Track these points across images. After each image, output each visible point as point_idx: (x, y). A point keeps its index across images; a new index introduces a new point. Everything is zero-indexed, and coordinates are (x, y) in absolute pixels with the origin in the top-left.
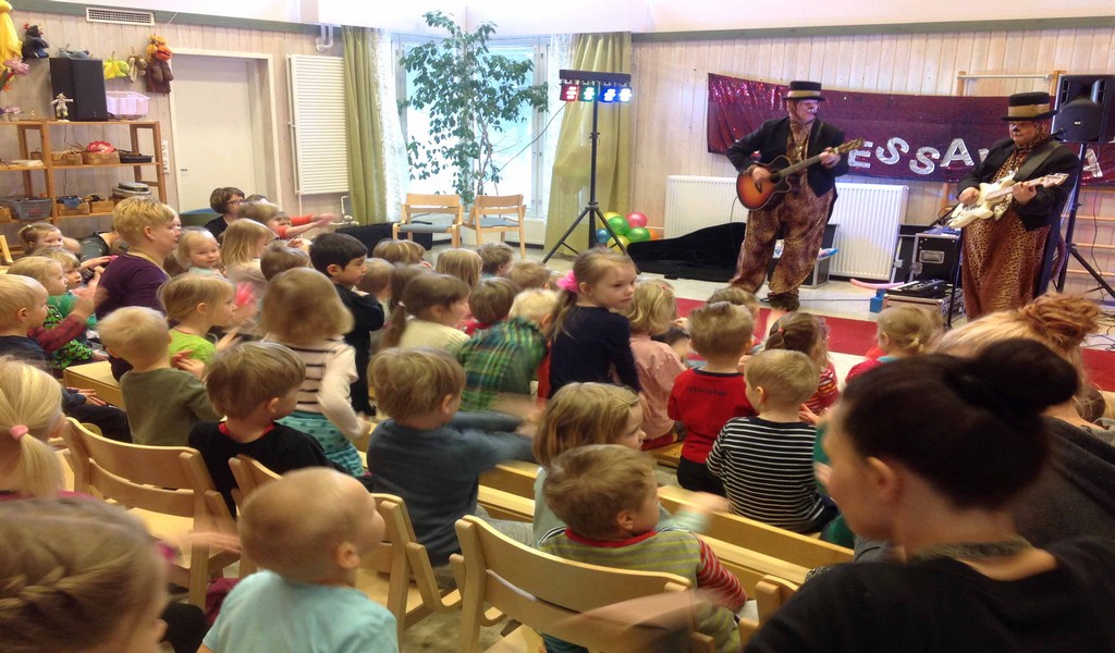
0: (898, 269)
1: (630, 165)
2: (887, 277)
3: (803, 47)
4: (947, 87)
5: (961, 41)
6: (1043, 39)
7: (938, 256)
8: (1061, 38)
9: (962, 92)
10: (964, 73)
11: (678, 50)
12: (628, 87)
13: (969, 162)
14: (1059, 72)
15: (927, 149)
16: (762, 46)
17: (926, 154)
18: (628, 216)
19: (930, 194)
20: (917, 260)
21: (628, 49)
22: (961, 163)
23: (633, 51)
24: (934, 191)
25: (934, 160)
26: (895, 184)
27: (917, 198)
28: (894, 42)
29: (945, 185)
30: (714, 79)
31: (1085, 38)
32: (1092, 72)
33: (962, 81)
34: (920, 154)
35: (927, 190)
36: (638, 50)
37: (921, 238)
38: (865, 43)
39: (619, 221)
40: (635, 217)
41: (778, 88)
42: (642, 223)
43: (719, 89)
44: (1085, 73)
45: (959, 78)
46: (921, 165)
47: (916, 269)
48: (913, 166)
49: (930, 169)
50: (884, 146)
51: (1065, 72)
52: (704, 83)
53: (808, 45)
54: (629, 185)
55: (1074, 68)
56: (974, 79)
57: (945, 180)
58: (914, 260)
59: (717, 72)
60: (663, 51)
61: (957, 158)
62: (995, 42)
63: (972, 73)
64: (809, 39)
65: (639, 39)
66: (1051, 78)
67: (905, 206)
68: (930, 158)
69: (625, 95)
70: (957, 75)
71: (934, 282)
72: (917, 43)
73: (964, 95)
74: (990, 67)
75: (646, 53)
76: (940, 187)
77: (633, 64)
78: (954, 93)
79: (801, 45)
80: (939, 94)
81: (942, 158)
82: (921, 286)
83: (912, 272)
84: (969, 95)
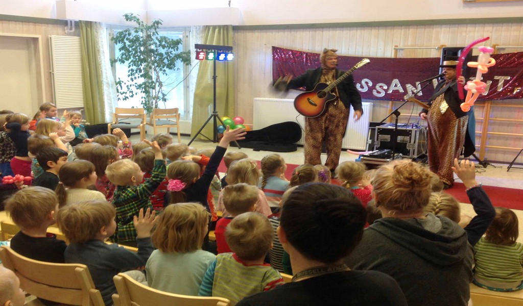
0: (370, 145)
1: (234, 92)
2: (364, 149)
3: (318, 33)
4: (389, 54)
5: (395, 30)
6: (435, 30)
7: (388, 137)
8: (443, 29)
9: (396, 56)
10: (397, 46)
11: (257, 34)
12: (231, 53)
13: (402, 91)
14: (443, 46)
15: (380, 84)
16: (298, 33)
17: (380, 87)
18: (234, 119)
19: (384, 107)
20: (377, 140)
21: (231, 33)
22: (397, 91)
23: (234, 35)
24: (385, 105)
25: (384, 90)
26: (366, 102)
27: (377, 109)
28: (363, 31)
29: (390, 102)
30: (275, 50)
31: (454, 29)
32: (458, 46)
33: (396, 50)
34: (377, 87)
35: (382, 104)
36: (236, 34)
37: (379, 129)
38: (348, 31)
39: (229, 121)
40: (238, 119)
41: (307, 54)
42: (242, 122)
43: (278, 55)
44: (455, 46)
45: (395, 49)
46: (378, 92)
47: (377, 144)
48: (375, 93)
49: (383, 94)
50: (360, 83)
51: (445, 46)
52: (270, 51)
53: (321, 32)
54: (234, 102)
55: (450, 44)
56: (402, 49)
57: (391, 99)
58: (376, 140)
59: (276, 46)
60: (249, 35)
61: (396, 89)
62: (411, 31)
63: (401, 46)
64: (322, 29)
65: (236, 29)
66: (439, 48)
67: (372, 112)
68: (382, 88)
69: (230, 57)
70: (394, 47)
71: (386, 150)
72: (374, 31)
73: (398, 57)
74: (409, 44)
75: (240, 35)
76: (388, 103)
77: (234, 41)
78: (393, 56)
79: (317, 32)
80: (385, 57)
81: (388, 89)
82: (379, 153)
83: (375, 146)
84: (400, 57)
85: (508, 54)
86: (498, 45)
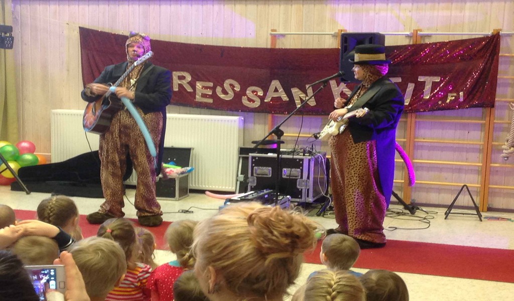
0: (241, 183)
1: (18, 101)
2: (232, 189)
3: (153, 8)
4: (264, 42)
5: (271, 7)
7: (267, 171)
8: (341, 7)
9: (274, 45)
10: (275, 31)
11: (53, 7)
13: (285, 98)
14: (342, 31)
15: (253, 88)
17: (253, 92)
18: (18, 145)
20: (252, 175)
22: (280, 98)
24: (262, 120)
25: (259, 97)
26: (233, 115)
27: (250, 126)
29: (270, 116)
30: (84, 32)
33: (274, 37)
34: (248, 92)
35: (257, 119)
37: (253, 158)
39: (10, 149)
40: (25, 145)
42: (31, 150)
45: (271, 34)
46: (250, 100)
47: (252, 182)
48: (245, 101)
49: (257, 104)
50: (222, 86)
51: (346, 30)
52: (76, 34)
54: (18, 118)
55: (352, 28)
56: (283, 35)
57: (269, 112)
58: (250, 175)
59: (86, 26)
60: (40, 9)
61: (276, 95)
62: (295, 8)
63: (281, 31)
66: (336, 35)
68: (256, 95)
70: (269, 32)
71: (265, 191)
72: (239, 8)
73: (277, 47)
74: (293, 27)
76: (266, 117)
77: (15, 18)
78: (269, 47)
80: (258, 46)
81: (265, 95)
82: (255, 195)
83: (249, 184)
84: (280, 47)
85: (436, 44)
86: (421, 30)
